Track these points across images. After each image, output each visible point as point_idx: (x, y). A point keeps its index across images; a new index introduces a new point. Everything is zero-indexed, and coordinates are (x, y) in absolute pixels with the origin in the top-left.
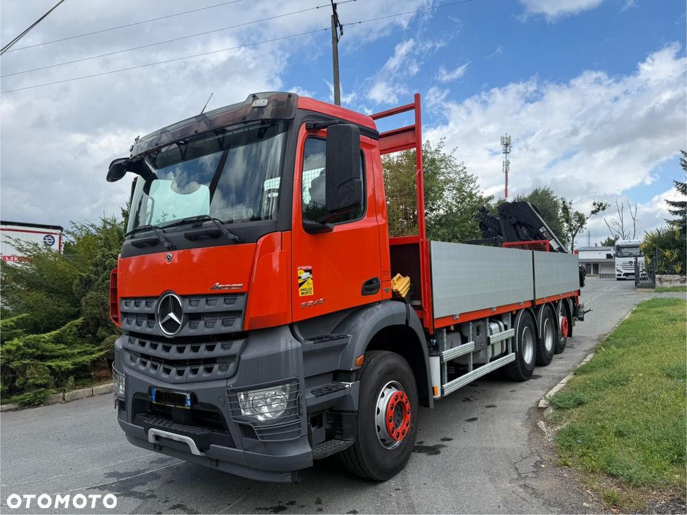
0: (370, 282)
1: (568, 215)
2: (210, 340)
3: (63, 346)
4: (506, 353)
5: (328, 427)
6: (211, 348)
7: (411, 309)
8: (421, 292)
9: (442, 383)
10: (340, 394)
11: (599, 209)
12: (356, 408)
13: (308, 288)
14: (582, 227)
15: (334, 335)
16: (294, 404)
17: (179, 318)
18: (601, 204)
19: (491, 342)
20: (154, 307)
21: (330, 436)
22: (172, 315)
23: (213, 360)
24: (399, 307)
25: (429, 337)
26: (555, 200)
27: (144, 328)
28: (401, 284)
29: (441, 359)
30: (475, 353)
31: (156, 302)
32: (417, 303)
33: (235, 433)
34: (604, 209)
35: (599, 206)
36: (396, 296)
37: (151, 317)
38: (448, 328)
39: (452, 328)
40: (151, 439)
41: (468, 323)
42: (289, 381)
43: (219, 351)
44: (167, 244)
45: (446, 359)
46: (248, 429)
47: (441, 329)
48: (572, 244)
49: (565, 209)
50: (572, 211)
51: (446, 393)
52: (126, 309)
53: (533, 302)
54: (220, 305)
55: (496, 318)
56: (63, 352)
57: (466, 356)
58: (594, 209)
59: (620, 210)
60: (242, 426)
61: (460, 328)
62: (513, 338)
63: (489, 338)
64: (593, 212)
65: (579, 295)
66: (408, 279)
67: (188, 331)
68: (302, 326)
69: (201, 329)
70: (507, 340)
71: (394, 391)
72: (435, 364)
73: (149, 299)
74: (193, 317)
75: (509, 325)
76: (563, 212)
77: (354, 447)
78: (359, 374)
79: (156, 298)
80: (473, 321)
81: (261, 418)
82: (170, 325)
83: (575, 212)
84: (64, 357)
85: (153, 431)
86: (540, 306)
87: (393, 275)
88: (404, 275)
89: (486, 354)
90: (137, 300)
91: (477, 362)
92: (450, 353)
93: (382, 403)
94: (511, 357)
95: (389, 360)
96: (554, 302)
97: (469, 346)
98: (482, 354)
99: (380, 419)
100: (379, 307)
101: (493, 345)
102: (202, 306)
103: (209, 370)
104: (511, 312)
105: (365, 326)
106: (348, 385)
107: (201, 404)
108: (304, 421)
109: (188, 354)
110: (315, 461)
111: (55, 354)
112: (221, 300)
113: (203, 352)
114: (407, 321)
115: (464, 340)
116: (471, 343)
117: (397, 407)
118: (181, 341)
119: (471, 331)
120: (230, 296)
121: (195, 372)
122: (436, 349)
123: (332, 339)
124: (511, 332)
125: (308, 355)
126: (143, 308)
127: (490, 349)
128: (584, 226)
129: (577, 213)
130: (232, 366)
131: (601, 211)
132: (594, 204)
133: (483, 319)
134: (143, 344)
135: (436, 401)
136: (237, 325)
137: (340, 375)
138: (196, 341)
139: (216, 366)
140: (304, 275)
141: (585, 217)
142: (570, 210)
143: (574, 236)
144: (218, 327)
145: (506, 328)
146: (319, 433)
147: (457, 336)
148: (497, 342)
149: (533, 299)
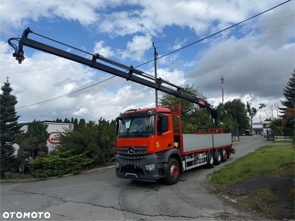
0: (170, 144)
1: (249, 109)
2: (140, 155)
3: (83, 158)
4: (204, 162)
5: (161, 173)
6: (140, 157)
7: (178, 150)
8: (180, 146)
9: (186, 167)
10: (164, 166)
11: (262, 107)
12: (167, 169)
13: (158, 146)
14: (255, 114)
15: (163, 155)
16: (156, 167)
17: (133, 151)
18: (263, 104)
19: (199, 158)
20: (127, 149)
21: (162, 175)
22: (131, 150)
23: (140, 159)
24: (176, 149)
25: (182, 157)
26: (243, 103)
27: (125, 153)
28: (176, 144)
29: (185, 162)
30: (195, 161)
31: (127, 148)
32: (180, 149)
33: (145, 172)
34: (264, 106)
35: (262, 105)
36: (175, 147)
37: (126, 151)
38: (187, 155)
39: (188, 155)
40: (126, 176)
41: (192, 153)
42: (155, 163)
43: (142, 157)
44: (130, 137)
45: (186, 162)
46: (148, 172)
47: (185, 155)
48: (251, 121)
49: (248, 106)
50: (251, 107)
51: (187, 169)
52: (120, 149)
53: (213, 148)
54: (142, 149)
55: (201, 152)
56: (84, 160)
57: (192, 162)
58: (260, 106)
59: (271, 107)
60: (147, 171)
61: (190, 155)
62: (206, 158)
63: (198, 158)
64: (260, 108)
65: (232, 146)
66: (178, 143)
67: (135, 153)
68: (157, 153)
69: (138, 153)
70: (204, 158)
71: (174, 166)
72: (184, 162)
73: (126, 147)
74: (136, 151)
75: (205, 154)
76: (248, 107)
77: (166, 177)
78: (167, 163)
79: (128, 147)
80: (194, 153)
81: (150, 170)
82: (131, 152)
83: (252, 107)
84: (84, 161)
85: (127, 174)
86: (216, 149)
87: (174, 142)
88: (177, 142)
89: (198, 161)
90: (123, 147)
91: (195, 163)
92: (187, 160)
93: (172, 169)
94: (206, 163)
95: (173, 160)
96: (221, 148)
97: (193, 159)
98: (197, 162)
99: (171, 171)
100: (171, 149)
101: (200, 159)
102: (138, 149)
103: (139, 161)
104: (206, 151)
105: (169, 153)
106: (166, 165)
107: (138, 168)
108: (158, 170)
109: (135, 158)
110: (160, 178)
111: (82, 160)
112: (142, 148)
113: (138, 158)
114: (177, 153)
115: (192, 158)
116: (193, 158)
117: (175, 170)
118: (133, 156)
119: (193, 155)
120: (144, 147)
121: (136, 161)
122: (184, 159)
123: (162, 156)
124: (205, 156)
125: (158, 158)
126: (124, 149)
127: (199, 160)
128: (256, 113)
129: (253, 108)
130: (144, 160)
131: (263, 107)
132: (260, 104)
133: (197, 153)
134: (124, 156)
135: (184, 171)
136: (145, 153)
137: (164, 163)
138: (136, 155)
139: (141, 160)
140: (157, 143)
141: (257, 110)
142: (250, 107)
143: (252, 118)
144: (142, 153)
145: (204, 155)
146: (160, 174)
147: (190, 157)
148: (201, 159)
149: (213, 147)
